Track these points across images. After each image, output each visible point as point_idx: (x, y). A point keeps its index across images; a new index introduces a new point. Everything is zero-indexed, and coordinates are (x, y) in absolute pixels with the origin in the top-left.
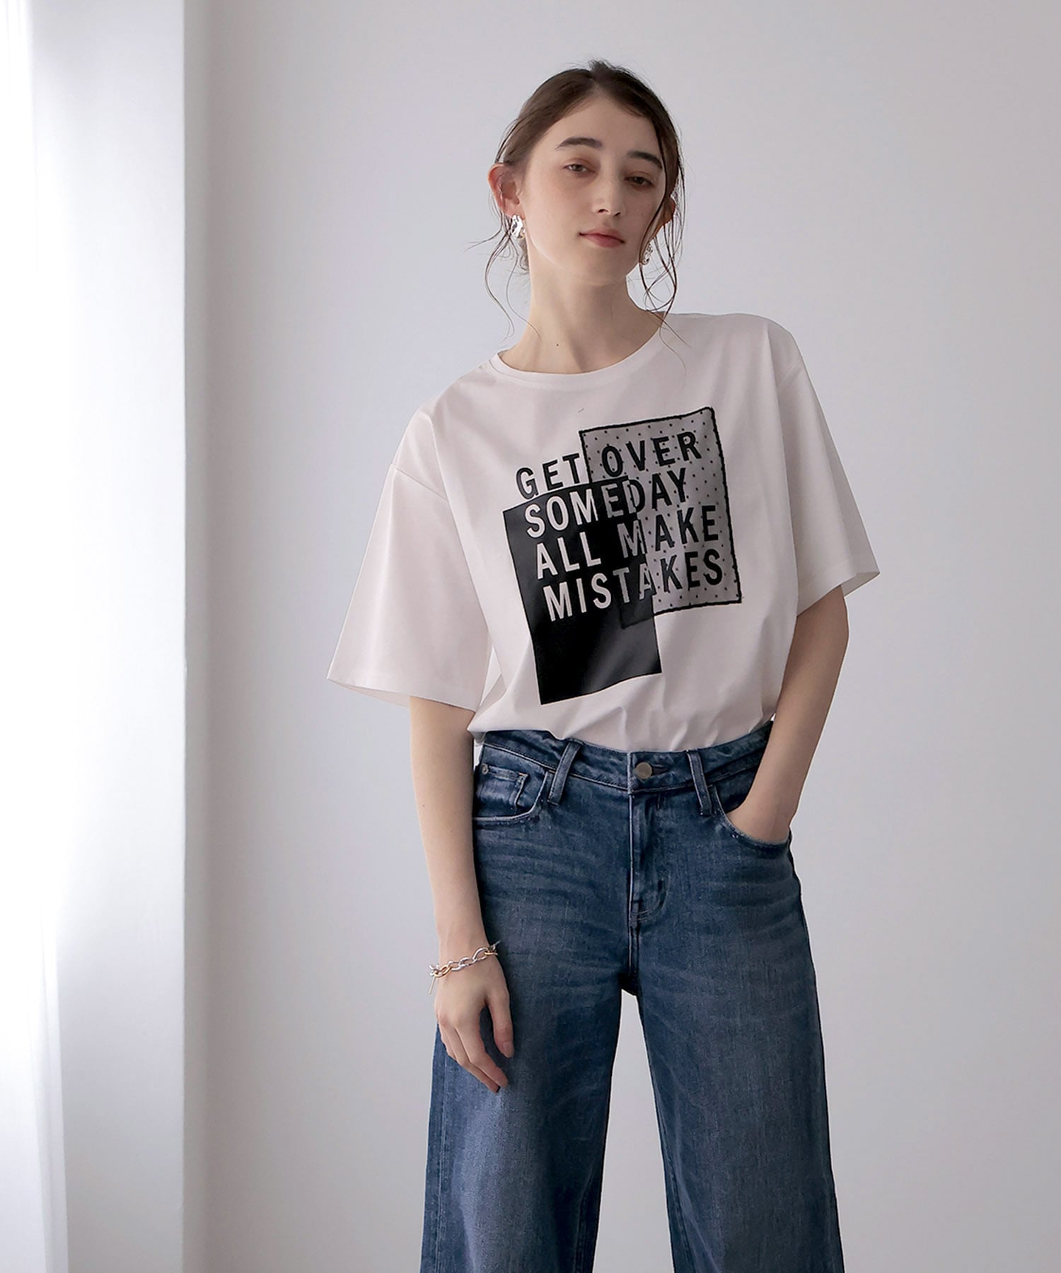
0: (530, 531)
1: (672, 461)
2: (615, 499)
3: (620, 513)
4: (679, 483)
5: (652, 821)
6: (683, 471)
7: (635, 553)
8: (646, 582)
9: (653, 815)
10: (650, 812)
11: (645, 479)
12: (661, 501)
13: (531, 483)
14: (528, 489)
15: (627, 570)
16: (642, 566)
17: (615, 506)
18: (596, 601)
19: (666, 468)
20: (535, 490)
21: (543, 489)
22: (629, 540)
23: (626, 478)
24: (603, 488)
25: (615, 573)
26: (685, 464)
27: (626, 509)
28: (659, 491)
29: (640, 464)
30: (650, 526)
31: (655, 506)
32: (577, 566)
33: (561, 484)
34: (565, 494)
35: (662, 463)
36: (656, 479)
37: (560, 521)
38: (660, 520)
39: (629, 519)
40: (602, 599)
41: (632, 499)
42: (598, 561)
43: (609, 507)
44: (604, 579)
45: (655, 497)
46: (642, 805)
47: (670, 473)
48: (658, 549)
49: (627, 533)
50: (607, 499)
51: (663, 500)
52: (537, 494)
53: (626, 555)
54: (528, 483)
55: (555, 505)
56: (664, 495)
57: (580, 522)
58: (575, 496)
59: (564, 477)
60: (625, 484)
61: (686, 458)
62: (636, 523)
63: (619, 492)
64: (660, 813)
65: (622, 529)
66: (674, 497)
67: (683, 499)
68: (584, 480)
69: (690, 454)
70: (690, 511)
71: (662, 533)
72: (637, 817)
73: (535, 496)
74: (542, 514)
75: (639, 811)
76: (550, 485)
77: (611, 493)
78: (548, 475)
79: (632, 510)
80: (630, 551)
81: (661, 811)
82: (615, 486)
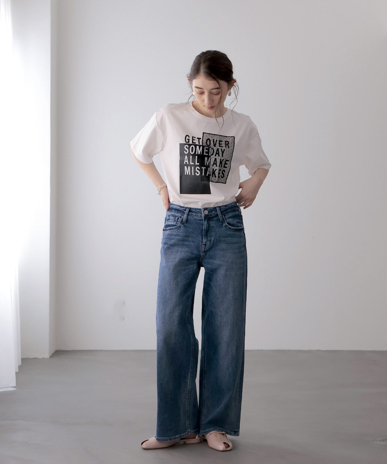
0: (185, 152)
1: (223, 147)
2: (207, 151)
3: (207, 154)
4: (223, 152)
5: (209, 224)
6: (224, 150)
7: (208, 165)
8: (209, 172)
9: (209, 223)
10: (208, 223)
11: (215, 149)
12: (217, 155)
13: (189, 140)
14: (187, 141)
15: (205, 168)
16: (209, 168)
17: (206, 153)
18: (196, 173)
19: (220, 148)
20: (189, 142)
21: (191, 142)
22: (207, 161)
23: (211, 147)
24: (205, 147)
25: (202, 168)
26: (225, 148)
27: (209, 154)
28: (218, 152)
29: (215, 145)
30: (213, 160)
31: (215, 156)
32: (193, 164)
33: (195, 143)
34: (196, 146)
35: (220, 146)
36: (218, 149)
37: (192, 152)
38: (216, 159)
39: (208, 157)
40: (198, 173)
41: (211, 152)
42: (198, 164)
43: (205, 152)
44: (199, 168)
45: (216, 153)
46: (206, 220)
47: (221, 149)
48: (213, 166)
49: (207, 160)
50: (205, 150)
51: (218, 155)
52: (189, 143)
53: (206, 165)
54: (188, 139)
55: (192, 148)
56: (218, 154)
57: (197, 153)
58: (198, 147)
59: (196, 142)
60: (210, 148)
61: (226, 147)
62: (210, 158)
63: (208, 149)
64: (211, 223)
65: (206, 158)
66: (221, 155)
67: (222, 157)
68: (201, 144)
69: (227, 146)
70: (223, 160)
71: (215, 163)
72: (205, 223)
73: (188, 143)
74: (189, 148)
75: (206, 222)
76: (193, 142)
77: (206, 149)
78: (193, 140)
79: (210, 155)
80: (206, 164)
81: (211, 222)
82: (208, 148)
